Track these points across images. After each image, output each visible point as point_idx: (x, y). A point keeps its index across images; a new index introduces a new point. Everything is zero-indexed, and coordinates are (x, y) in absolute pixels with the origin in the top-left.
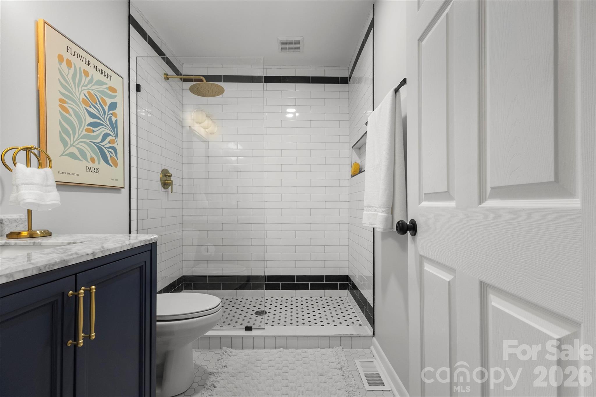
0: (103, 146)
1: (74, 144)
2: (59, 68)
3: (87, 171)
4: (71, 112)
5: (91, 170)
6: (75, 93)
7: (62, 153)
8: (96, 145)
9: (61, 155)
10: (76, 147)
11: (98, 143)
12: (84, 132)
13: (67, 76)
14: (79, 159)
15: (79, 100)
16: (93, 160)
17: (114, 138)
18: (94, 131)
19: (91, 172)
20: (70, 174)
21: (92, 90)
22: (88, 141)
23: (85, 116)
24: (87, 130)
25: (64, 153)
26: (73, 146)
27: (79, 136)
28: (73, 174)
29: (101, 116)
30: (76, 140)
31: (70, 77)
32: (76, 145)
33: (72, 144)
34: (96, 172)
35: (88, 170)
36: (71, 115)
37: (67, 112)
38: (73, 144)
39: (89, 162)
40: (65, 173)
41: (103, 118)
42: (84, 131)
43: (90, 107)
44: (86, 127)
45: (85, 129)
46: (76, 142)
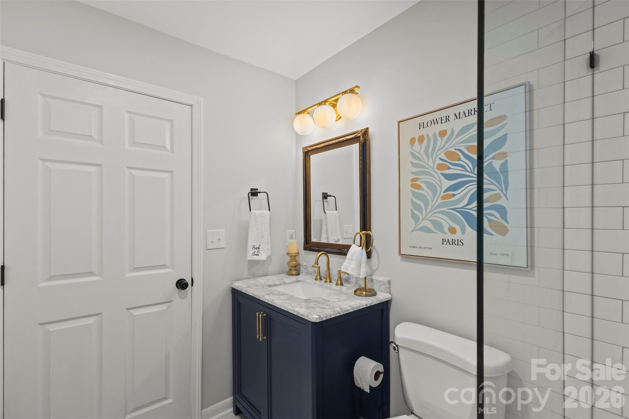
0: (471, 209)
1: (427, 217)
2: (411, 153)
3: (443, 244)
4: (423, 185)
5: (449, 242)
6: (428, 165)
7: (413, 228)
8: (457, 211)
9: (412, 231)
10: (428, 220)
11: (462, 208)
12: (440, 201)
13: (419, 153)
14: (431, 232)
15: (433, 169)
16: (452, 231)
17: (498, 192)
18: (454, 195)
19: (450, 244)
20: (421, 248)
21: (452, 147)
22: (445, 209)
23: (441, 182)
24: (443, 198)
25: (415, 228)
26: (426, 219)
27: (432, 207)
28: (424, 248)
29: (467, 171)
30: (429, 212)
31: (422, 152)
32: (430, 217)
33: (423, 218)
34: (457, 244)
35: (445, 243)
36: (423, 190)
37: (419, 187)
38: (425, 217)
39: (446, 233)
40: (416, 247)
41: (471, 172)
42: (440, 199)
43: (449, 168)
44: (442, 194)
45: (441, 198)
46: (428, 215)
